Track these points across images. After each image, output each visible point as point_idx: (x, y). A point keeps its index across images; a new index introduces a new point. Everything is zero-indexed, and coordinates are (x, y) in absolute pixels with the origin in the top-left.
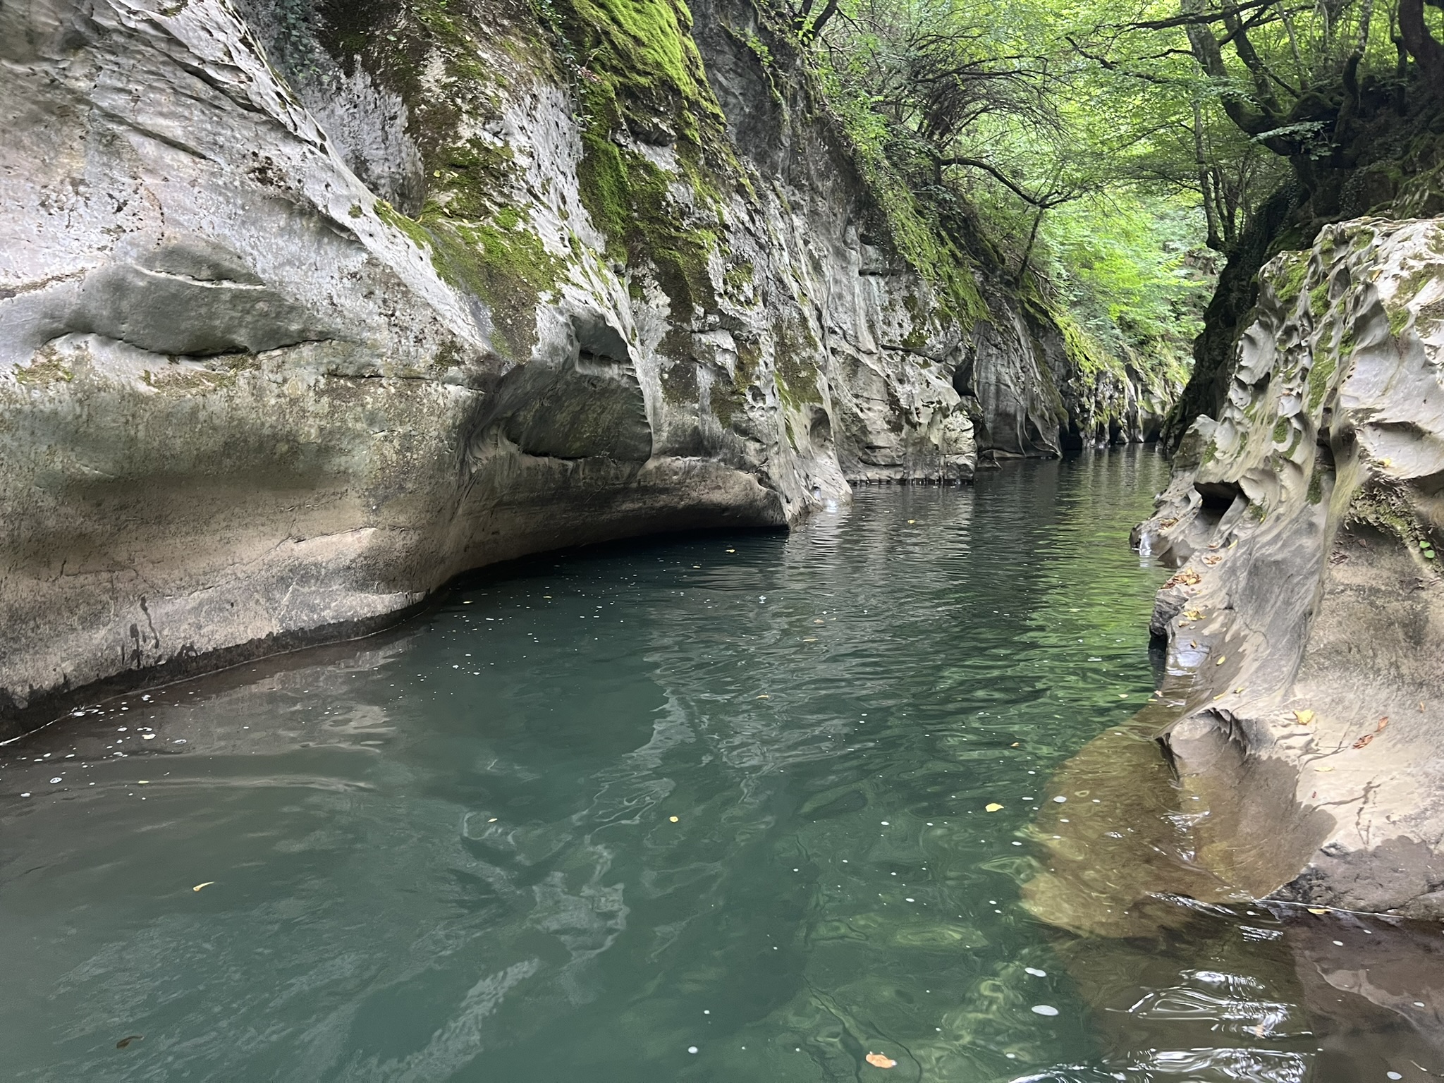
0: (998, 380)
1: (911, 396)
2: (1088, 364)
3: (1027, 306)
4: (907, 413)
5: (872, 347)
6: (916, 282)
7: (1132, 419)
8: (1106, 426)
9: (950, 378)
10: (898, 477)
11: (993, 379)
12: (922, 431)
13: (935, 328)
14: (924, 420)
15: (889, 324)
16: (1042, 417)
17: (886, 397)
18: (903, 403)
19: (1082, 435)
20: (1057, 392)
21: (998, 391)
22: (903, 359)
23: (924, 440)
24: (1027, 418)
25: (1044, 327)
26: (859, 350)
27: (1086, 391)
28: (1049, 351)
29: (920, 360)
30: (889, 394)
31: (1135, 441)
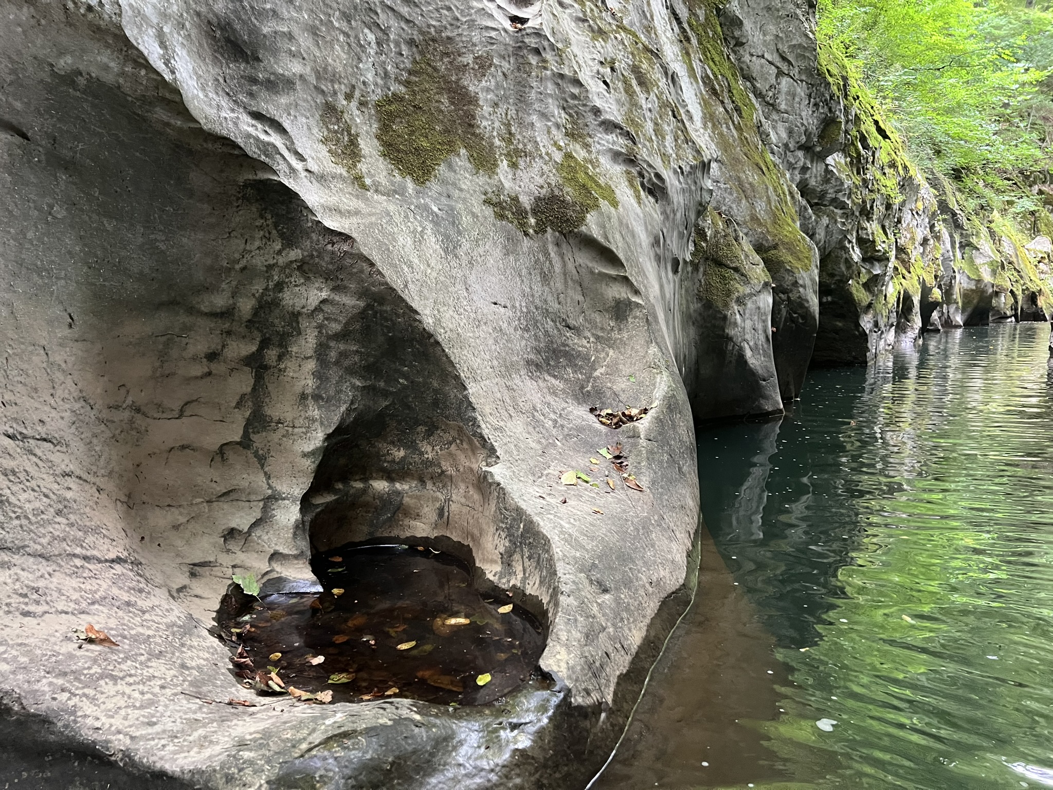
8: (916, 300)
31: (949, 324)
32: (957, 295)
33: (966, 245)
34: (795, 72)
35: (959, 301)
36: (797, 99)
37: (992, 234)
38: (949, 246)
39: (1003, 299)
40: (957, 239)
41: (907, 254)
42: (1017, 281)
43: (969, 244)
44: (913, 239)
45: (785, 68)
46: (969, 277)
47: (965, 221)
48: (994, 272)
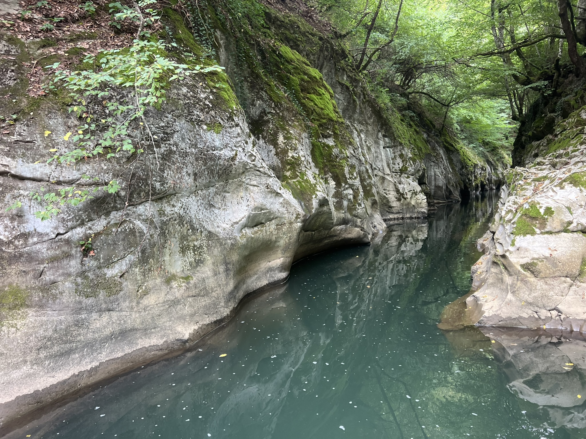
0: (435, 174)
1: (404, 188)
2: (470, 162)
3: (445, 143)
4: (402, 194)
5: (389, 172)
6: (403, 149)
7: (490, 181)
9: (417, 181)
10: (401, 217)
11: (433, 174)
12: (408, 200)
13: (411, 164)
14: (409, 196)
15: (394, 164)
16: (453, 186)
17: (395, 189)
18: (401, 191)
19: (469, 190)
20: (459, 175)
21: (435, 178)
22: (400, 176)
23: (409, 204)
24: (447, 187)
25: (452, 151)
26: (384, 174)
27: (470, 173)
28: (455, 160)
29: (406, 175)
30: (396, 188)
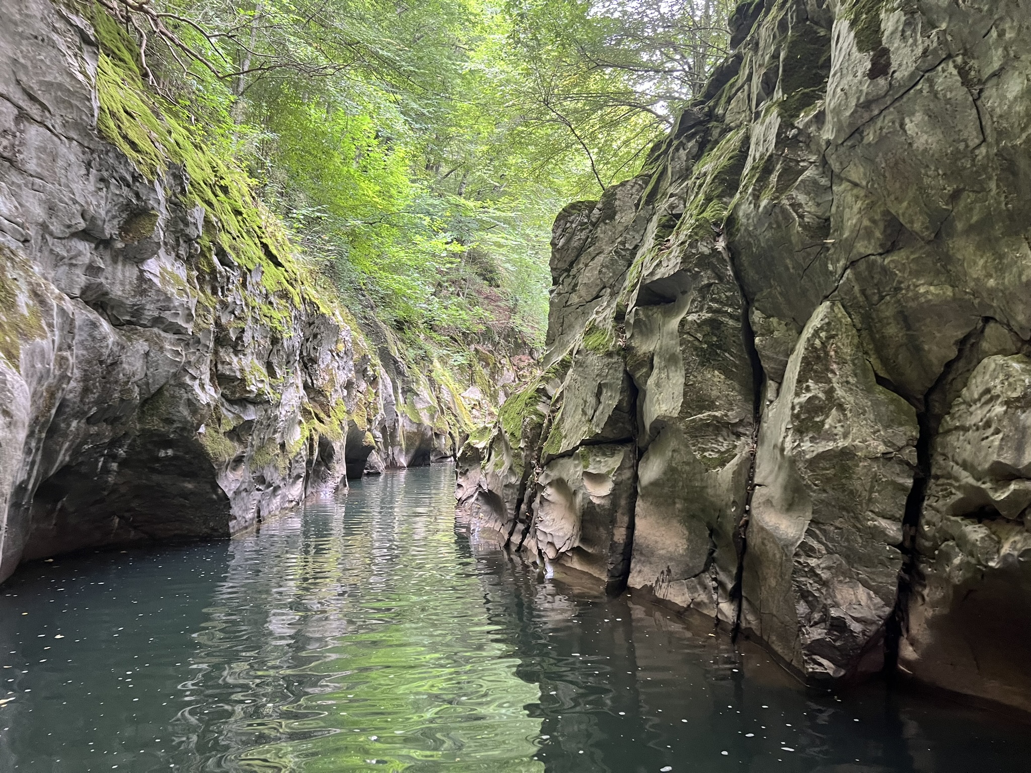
31: (393, 466)
32: (400, 437)
33: (407, 391)
34: (57, 123)
35: (403, 443)
36: (60, 163)
37: (431, 381)
38: (391, 391)
39: (443, 440)
40: (399, 384)
41: (325, 397)
42: (454, 425)
43: (411, 390)
44: (332, 381)
45: (34, 111)
46: (411, 421)
47: (406, 369)
48: (432, 417)
